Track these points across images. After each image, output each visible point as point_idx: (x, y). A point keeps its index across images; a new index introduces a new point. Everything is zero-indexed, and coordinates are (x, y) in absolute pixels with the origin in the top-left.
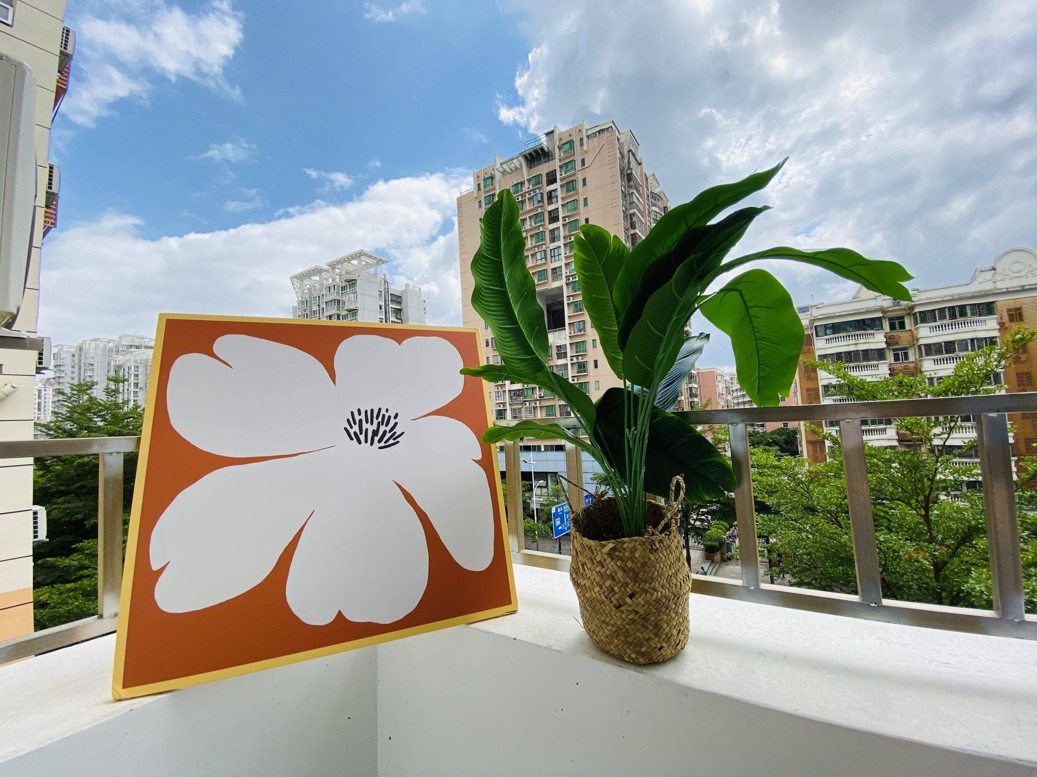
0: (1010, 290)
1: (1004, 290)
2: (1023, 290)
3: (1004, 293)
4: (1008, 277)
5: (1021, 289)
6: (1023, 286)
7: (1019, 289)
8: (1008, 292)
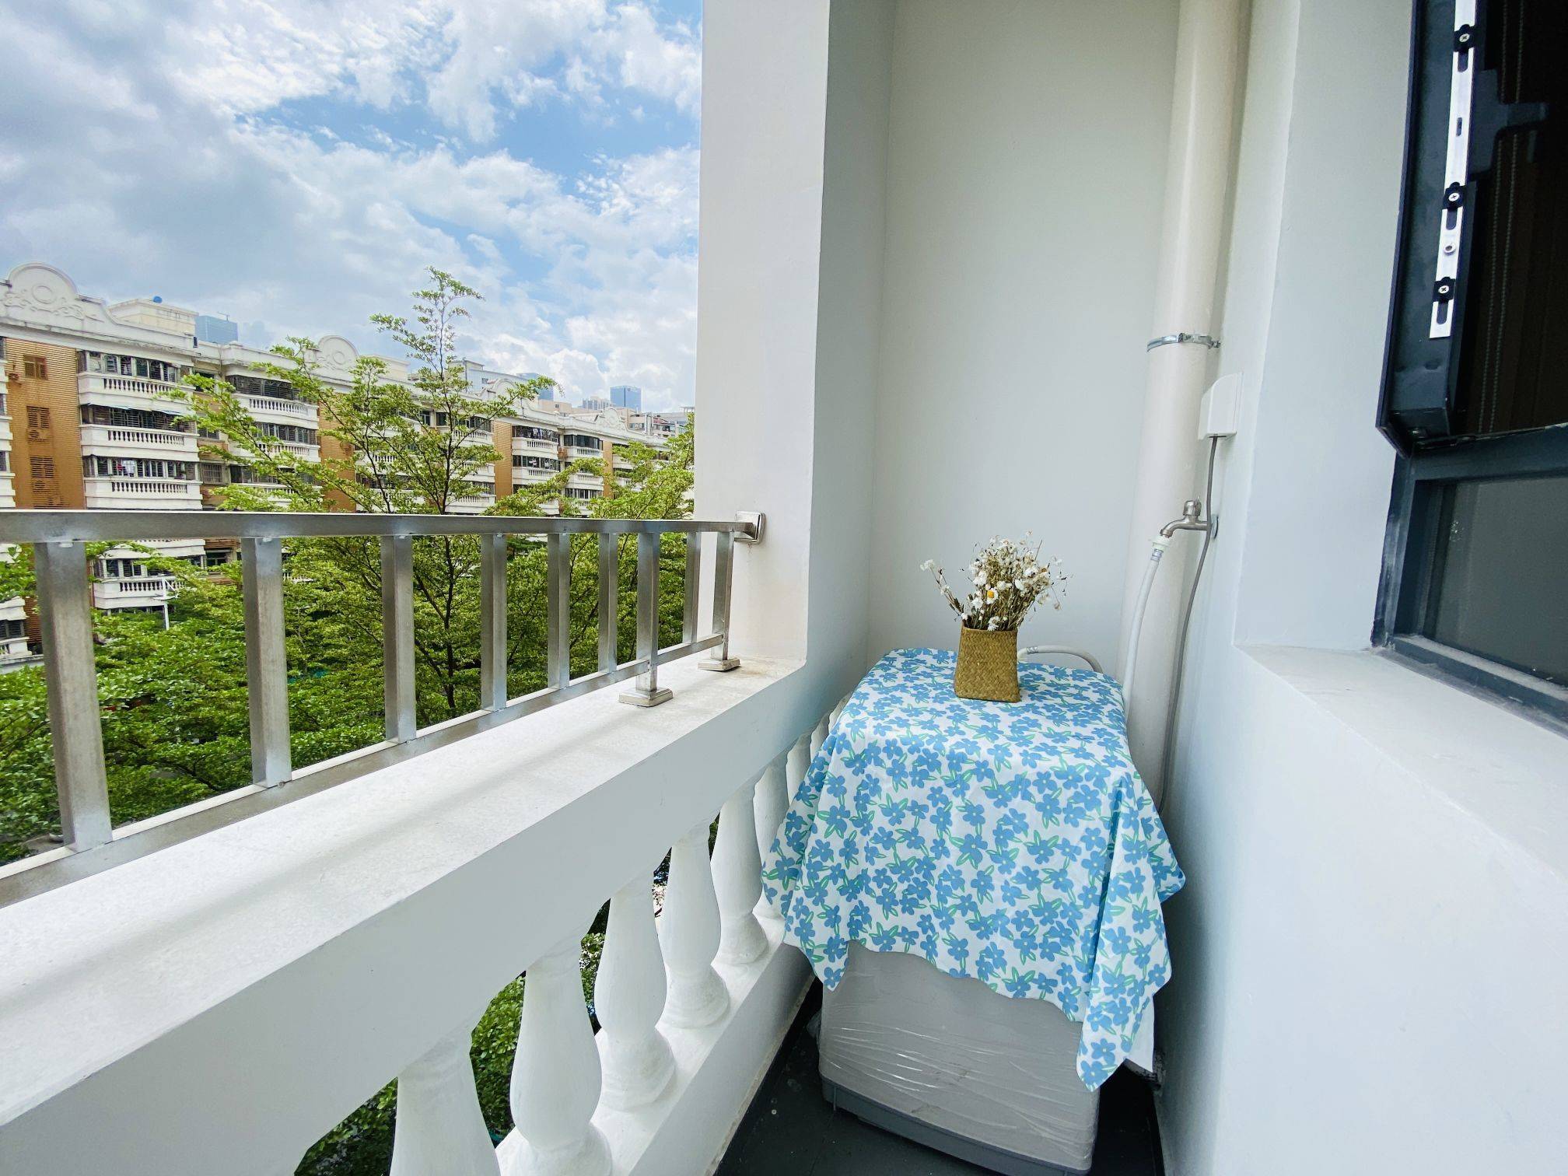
0: (29, 326)
1: (20, 324)
2: (49, 332)
3: (21, 328)
4: (28, 305)
5: (46, 329)
6: (50, 326)
7: (44, 328)
8: (25, 329)
